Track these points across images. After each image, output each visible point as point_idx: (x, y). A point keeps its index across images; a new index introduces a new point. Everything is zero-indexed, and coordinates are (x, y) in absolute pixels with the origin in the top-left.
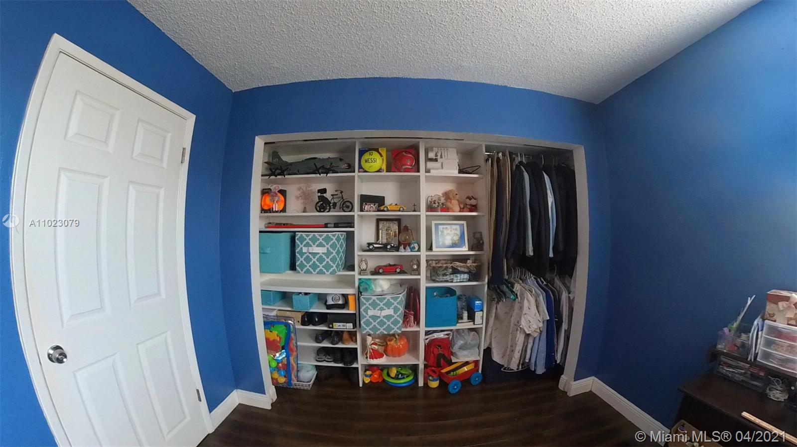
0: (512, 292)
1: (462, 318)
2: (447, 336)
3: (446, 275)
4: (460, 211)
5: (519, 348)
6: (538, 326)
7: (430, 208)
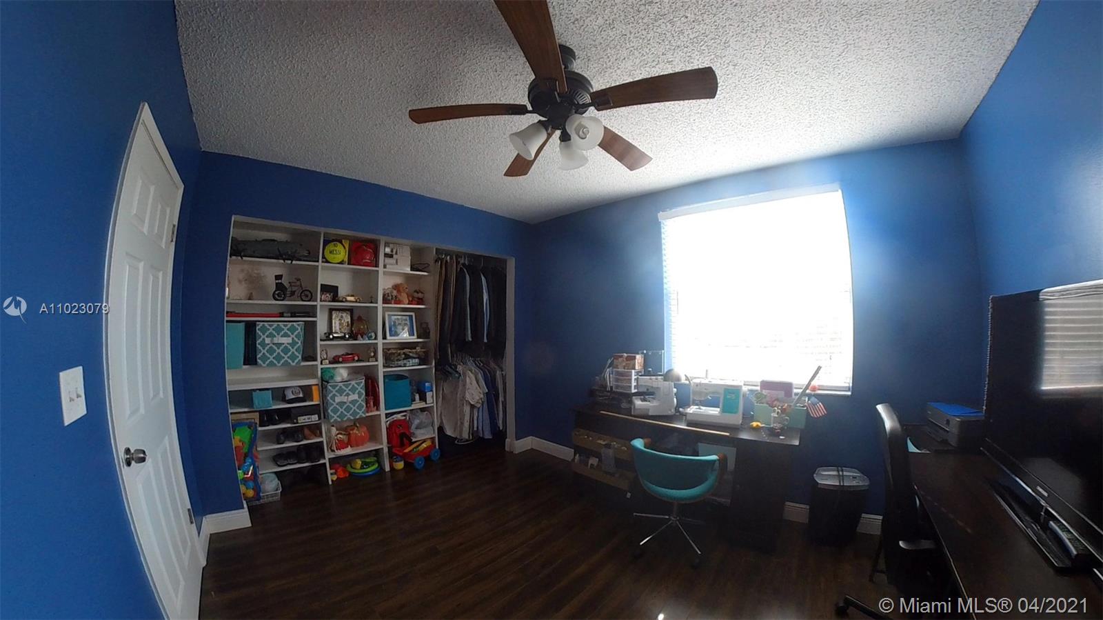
0: (457, 372)
1: (414, 400)
2: (404, 418)
3: (400, 360)
4: (409, 304)
5: (467, 418)
6: (479, 396)
7: (385, 301)
